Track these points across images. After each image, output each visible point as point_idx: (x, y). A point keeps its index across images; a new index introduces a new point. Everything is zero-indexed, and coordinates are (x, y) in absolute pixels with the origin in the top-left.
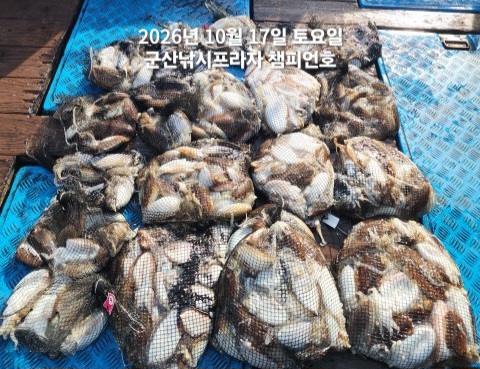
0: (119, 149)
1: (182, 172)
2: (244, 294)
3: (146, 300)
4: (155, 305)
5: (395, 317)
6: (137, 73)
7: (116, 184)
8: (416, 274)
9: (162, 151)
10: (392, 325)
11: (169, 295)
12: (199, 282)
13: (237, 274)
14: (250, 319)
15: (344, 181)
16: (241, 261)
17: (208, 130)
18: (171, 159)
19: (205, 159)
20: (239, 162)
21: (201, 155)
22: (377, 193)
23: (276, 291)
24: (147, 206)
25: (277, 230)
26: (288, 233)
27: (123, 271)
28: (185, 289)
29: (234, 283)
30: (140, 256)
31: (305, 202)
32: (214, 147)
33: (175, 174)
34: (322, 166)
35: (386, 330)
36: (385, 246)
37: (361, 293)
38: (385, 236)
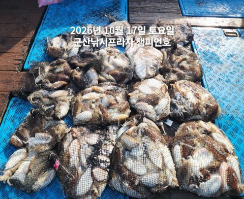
0: (62, 88)
1: (94, 99)
2: (124, 160)
3: (75, 163)
4: (80, 166)
5: (201, 170)
6: (71, 49)
7: (60, 105)
8: (211, 149)
9: (84, 88)
10: (200, 174)
11: (87, 161)
12: (102, 154)
13: (121, 149)
14: (127, 172)
15: (175, 102)
16: (123, 143)
17: (107, 78)
18: (88, 92)
19: (105, 92)
20: (122, 94)
21: (103, 90)
22: (191, 108)
23: (141, 158)
24: (76, 116)
25: (141, 127)
26: (147, 128)
27: (64, 149)
28: (95, 157)
29: (119, 154)
30: (72, 141)
31: (155, 113)
32: (110, 86)
33: (90, 100)
34: (164, 95)
35: (196, 177)
36: (195, 135)
37: (184, 159)
38: (196, 129)
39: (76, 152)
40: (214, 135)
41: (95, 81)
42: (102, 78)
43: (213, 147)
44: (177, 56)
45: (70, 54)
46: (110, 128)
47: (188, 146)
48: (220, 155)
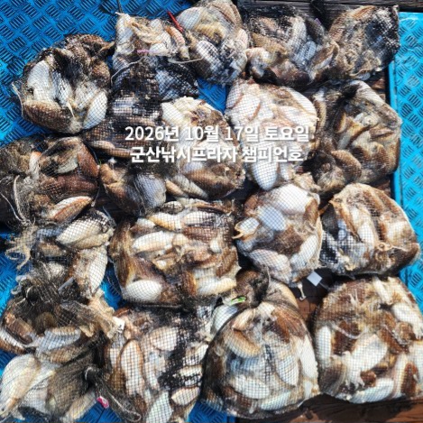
2: (230, 374)
4: (147, 389)
5: (363, 375)
8: (388, 337)
10: (359, 381)
11: (159, 382)
12: (186, 365)
14: (236, 397)
15: (334, 248)
16: (228, 350)
17: (186, 189)
18: (145, 231)
19: (185, 233)
20: (222, 232)
21: (180, 227)
22: (365, 261)
23: (261, 374)
24: (124, 286)
25: (263, 316)
26: (274, 319)
27: (110, 361)
28: (174, 376)
29: (221, 367)
30: (125, 345)
31: (290, 270)
32: (194, 213)
33: (152, 251)
34: (313, 229)
35: (352, 385)
36: (363, 313)
37: (335, 357)
38: (365, 302)
39: (137, 370)
40: (397, 309)
41: (160, 199)
42: (175, 189)
43: (391, 335)
44: (351, 118)
45: (85, 122)
46: (200, 310)
47: (347, 335)
48: (401, 346)
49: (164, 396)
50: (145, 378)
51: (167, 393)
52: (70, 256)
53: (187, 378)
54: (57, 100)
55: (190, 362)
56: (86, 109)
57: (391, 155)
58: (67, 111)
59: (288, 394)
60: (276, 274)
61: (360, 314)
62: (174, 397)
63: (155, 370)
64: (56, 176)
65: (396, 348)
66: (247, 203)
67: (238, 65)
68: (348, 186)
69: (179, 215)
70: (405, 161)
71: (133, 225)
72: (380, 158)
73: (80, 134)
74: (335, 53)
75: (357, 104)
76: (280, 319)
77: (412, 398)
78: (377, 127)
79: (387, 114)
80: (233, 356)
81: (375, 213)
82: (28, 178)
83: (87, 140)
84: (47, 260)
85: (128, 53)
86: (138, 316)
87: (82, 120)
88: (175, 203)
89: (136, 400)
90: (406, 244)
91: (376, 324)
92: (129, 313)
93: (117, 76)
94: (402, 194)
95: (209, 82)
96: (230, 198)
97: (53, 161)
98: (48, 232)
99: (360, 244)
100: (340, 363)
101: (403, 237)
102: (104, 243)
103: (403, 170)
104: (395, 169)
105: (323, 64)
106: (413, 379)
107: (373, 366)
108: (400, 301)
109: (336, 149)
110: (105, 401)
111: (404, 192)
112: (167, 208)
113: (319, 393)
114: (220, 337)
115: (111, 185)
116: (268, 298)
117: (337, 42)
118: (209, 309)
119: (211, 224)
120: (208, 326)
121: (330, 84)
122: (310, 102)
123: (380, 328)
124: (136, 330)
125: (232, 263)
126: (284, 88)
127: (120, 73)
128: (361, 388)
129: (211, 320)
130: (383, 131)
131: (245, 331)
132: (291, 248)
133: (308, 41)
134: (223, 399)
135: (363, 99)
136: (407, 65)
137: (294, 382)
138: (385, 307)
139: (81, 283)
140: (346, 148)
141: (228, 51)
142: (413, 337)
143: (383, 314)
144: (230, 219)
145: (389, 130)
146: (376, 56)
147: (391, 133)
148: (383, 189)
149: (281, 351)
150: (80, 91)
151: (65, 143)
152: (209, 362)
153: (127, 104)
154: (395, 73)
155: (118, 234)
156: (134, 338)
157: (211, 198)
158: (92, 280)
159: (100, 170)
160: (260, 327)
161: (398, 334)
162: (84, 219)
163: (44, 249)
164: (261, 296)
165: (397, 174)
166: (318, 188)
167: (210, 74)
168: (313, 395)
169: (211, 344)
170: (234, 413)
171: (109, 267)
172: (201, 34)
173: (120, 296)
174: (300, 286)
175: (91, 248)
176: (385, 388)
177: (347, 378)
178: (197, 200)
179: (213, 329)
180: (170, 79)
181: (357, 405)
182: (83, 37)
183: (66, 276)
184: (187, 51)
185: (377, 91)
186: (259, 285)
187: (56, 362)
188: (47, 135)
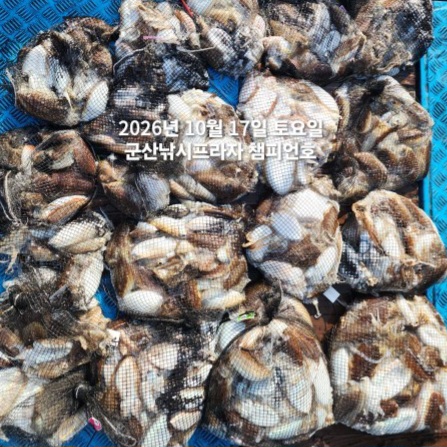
1: (161, 257)
2: (236, 398)
3: (133, 411)
5: (383, 404)
8: (412, 363)
10: (378, 410)
11: (157, 403)
12: (188, 387)
13: (230, 382)
14: (241, 423)
15: (354, 261)
16: (234, 371)
17: (192, 191)
18: (146, 237)
19: (190, 240)
20: (231, 239)
21: (185, 233)
22: (388, 277)
23: (270, 399)
24: (121, 296)
25: (274, 335)
26: (286, 338)
27: (104, 378)
28: (174, 397)
29: (225, 390)
30: (121, 361)
31: (305, 285)
32: (201, 218)
33: (154, 258)
34: (331, 240)
35: (371, 415)
36: (385, 335)
37: (353, 382)
38: (388, 323)
39: (133, 390)
40: (423, 331)
41: (163, 202)
42: (180, 190)
43: (415, 360)
44: (377, 117)
45: (84, 114)
46: (204, 325)
47: (367, 359)
48: (426, 373)
49: (162, 420)
50: (141, 399)
51: (165, 417)
52: (62, 261)
53: (188, 401)
54: (54, 89)
55: (192, 383)
56: (85, 100)
57: (421, 160)
58: (64, 101)
59: (300, 422)
60: (289, 289)
61: (382, 335)
62: (172, 421)
63: (153, 390)
64: (50, 172)
65: (421, 375)
66: (260, 209)
67: (253, 55)
68: (372, 193)
69: (184, 220)
70: (435, 167)
71: (132, 229)
72: (408, 162)
73: (77, 126)
74: (361, 45)
75: (384, 102)
76: (293, 339)
77: (436, 431)
78: (406, 128)
79: (418, 113)
80: (239, 378)
81: (401, 224)
82: (19, 174)
83: (85, 134)
84: (38, 264)
85: (133, 38)
86: (136, 330)
87: (80, 111)
88: (180, 206)
89: (131, 423)
90: (435, 259)
91: (400, 347)
92: (126, 326)
93: (120, 64)
94: (431, 203)
95: (220, 73)
96: (240, 202)
97: (47, 155)
98: (39, 234)
99: (384, 257)
100: (358, 390)
101: (431, 251)
102: (100, 248)
103: (434, 177)
104: (425, 175)
105: (347, 56)
106: (439, 410)
107: (395, 394)
108: (426, 322)
109: (360, 151)
110: (97, 423)
111: (434, 201)
112: (171, 211)
113: (333, 422)
114: (226, 356)
115: (111, 184)
116: (279, 315)
117: (364, 33)
118: (214, 324)
119: (219, 230)
120: (213, 344)
121: (354, 79)
122: (332, 98)
123: (403, 351)
124: (133, 345)
125: (241, 275)
126: (303, 81)
127: (123, 61)
128: (380, 418)
129: (217, 336)
130: (413, 133)
131: (253, 351)
132: (307, 260)
133: (331, 30)
134: (227, 426)
135: (391, 97)
136: (440, 59)
137: (306, 409)
138: (410, 329)
139: (75, 291)
140: (371, 151)
141: (243, 40)
142: (440, 364)
143: (407, 336)
144: (240, 226)
145: (419, 132)
146: (406, 48)
147: (421, 135)
148: (411, 197)
149: (293, 374)
150: (79, 80)
151: (61, 136)
152: (212, 383)
153: (130, 96)
154: (427, 68)
155: (116, 239)
156: (130, 354)
157: (219, 202)
158: (87, 288)
159: (98, 167)
160: (270, 347)
161: (423, 359)
162: (79, 221)
163: (35, 252)
164: (272, 312)
165: (426, 181)
166: (338, 193)
167: (223, 65)
168: (328, 424)
169: (216, 364)
170: (239, 442)
171: (105, 274)
172: (214, 20)
173: (117, 308)
174: (315, 302)
175: (86, 252)
176: (408, 418)
177: (365, 406)
178: (204, 203)
179: (217, 347)
180: (179, 69)
181: (375, 437)
182: (84, 20)
183: (59, 283)
184: (198, 38)
185: (407, 87)
186: (270, 300)
187: (44, 377)
188: (41, 127)
